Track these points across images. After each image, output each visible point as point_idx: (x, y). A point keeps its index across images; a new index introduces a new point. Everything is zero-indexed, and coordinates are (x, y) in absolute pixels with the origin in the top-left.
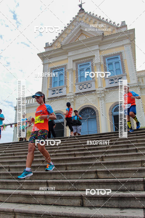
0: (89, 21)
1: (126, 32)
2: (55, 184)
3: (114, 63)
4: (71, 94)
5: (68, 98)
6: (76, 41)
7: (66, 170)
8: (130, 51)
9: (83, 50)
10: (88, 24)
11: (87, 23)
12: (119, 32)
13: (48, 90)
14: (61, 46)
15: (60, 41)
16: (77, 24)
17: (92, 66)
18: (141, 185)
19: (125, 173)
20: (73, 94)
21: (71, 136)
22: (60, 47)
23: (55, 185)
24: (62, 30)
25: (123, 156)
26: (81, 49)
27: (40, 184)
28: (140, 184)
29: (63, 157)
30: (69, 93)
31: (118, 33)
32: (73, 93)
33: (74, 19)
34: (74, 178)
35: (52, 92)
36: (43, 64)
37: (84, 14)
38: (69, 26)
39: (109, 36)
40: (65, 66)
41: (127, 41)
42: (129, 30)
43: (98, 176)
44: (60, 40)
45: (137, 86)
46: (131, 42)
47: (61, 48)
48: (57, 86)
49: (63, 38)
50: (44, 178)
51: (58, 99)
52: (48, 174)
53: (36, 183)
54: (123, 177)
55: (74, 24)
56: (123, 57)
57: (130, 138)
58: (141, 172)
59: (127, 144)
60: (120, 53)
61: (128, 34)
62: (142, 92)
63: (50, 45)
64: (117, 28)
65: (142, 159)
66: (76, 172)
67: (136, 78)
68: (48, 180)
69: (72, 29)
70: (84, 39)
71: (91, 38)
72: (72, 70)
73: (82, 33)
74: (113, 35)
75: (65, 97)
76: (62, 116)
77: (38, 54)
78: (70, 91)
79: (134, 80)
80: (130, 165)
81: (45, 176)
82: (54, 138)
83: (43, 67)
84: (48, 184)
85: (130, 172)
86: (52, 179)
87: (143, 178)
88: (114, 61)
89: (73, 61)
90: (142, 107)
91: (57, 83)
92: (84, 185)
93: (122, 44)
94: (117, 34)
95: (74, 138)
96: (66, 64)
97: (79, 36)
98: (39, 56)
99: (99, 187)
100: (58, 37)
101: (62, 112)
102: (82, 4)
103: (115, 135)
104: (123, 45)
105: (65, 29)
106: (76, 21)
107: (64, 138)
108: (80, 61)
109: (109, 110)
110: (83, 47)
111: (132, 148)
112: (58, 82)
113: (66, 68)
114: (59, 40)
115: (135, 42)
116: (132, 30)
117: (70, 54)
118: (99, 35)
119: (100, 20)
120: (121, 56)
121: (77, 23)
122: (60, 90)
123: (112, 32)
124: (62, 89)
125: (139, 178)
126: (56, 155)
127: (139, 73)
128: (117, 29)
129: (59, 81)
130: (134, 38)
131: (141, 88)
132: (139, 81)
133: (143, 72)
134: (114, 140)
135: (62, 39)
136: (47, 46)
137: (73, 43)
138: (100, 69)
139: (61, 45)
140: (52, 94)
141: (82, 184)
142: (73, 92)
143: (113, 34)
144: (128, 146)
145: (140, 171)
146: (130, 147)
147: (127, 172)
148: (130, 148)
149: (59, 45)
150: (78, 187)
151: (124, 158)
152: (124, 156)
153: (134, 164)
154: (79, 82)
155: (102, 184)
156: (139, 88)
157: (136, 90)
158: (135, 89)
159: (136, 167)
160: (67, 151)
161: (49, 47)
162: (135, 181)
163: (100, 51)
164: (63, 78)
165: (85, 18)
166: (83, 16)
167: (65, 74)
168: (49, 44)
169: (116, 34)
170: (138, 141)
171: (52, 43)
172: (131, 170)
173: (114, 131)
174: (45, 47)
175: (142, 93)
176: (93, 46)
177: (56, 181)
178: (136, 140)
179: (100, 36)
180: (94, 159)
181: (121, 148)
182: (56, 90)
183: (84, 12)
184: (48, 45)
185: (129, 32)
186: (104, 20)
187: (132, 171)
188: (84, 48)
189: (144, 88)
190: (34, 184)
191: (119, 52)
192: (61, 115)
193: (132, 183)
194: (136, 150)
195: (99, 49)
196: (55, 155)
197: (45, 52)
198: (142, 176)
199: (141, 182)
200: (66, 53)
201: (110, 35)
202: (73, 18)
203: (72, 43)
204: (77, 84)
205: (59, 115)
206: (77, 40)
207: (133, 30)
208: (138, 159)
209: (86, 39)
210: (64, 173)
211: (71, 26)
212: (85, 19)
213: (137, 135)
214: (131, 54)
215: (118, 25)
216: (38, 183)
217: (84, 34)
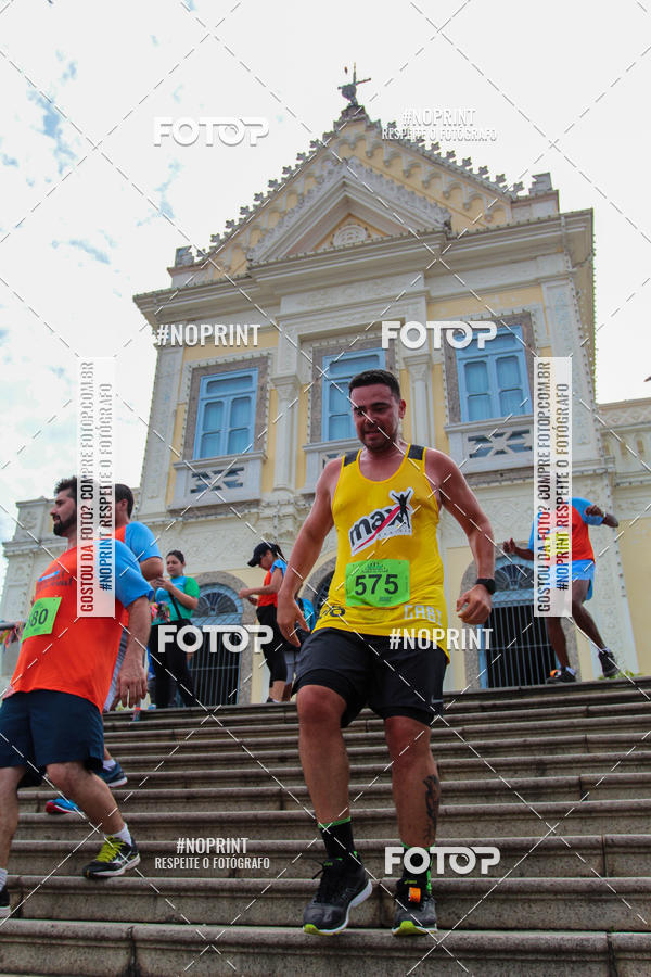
0: (385, 162)
1: (555, 220)
2: (174, 947)
3: (491, 362)
4: (283, 496)
5: (268, 512)
6: (319, 251)
7: (229, 877)
8: (571, 311)
9: (350, 291)
10: (381, 176)
11: (378, 169)
12: (523, 220)
13: (173, 471)
14: (249, 269)
15: (245, 245)
16: (330, 172)
17: (391, 368)
18: (595, 968)
19: (519, 906)
20: (292, 496)
21: (270, 700)
22: (243, 272)
23: (173, 955)
24: (256, 195)
25: (515, 817)
26: (344, 286)
27: (94, 944)
28: (589, 965)
29: (221, 806)
30: (276, 489)
31: (515, 223)
32: (292, 492)
33: (314, 149)
34: (267, 920)
35: (194, 482)
36: (159, 347)
37: (366, 131)
38: (291, 178)
39: (474, 234)
40: (262, 362)
41: (560, 264)
42: (567, 216)
43: (386, 911)
44: (243, 239)
45: (595, 476)
46: (575, 270)
47: (249, 277)
48: (219, 452)
49: (258, 232)
50: (118, 917)
51: (219, 517)
52: (139, 893)
53: (76, 937)
54: (509, 926)
55: (316, 170)
56: (536, 336)
57: (555, 728)
58: (600, 901)
59: (538, 757)
60: (525, 319)
61: (564, 230)
62: (620, 502)
63: (197, 260)
64: (515, 203)
65: (608, 835)
66: (281, 887)
67: (593, 436)
68: (138, 927)
69: (306, 193)
70: (357, 241)
71: (388, 241)
72: (295, 382)
73: (350, 215)
74: (492, 231)
75: (255, 510)
76: (233, 598)
77: (138, 300)
78: (279, 480)
79: (583, 443)
80: (548, 865)
81: (123, 902)
82: (188, 709)
83: (159, 361)
84: (138, 945)
85: (543, 900)
86: (158, 919)
87: (608, 931)
88: (494, 352)
89: (303, 340)
90: (621, 576)
91: (219, 437)
92: (314, 961)
93: (531, 278)
94: (510, 229)
95: (282, 715)
96: (265, 354)
97: (338, 227)
98: (139, 306)
99: (387, 970)
100: (236, 223)
101: (234, 578)
102: (355, 83)
103: (483, 709)
104: (537, 282)
105: (272, 189)
106: (327, 159)
107: (237, 709)
108: (333, 342)
109: (463, 584)
110: (349, 278)
111: (560, 778)
112: (224, 437)
113: (263, 373)
114: (241, 238)
115: (591, 268)
116: (581, 213)
117: (289, 306)
118: (429, 230)
119: (434, 162)
120: (525, 330)
121: (329, 165)
122: (232, 472)
123: (488, 218)
124: (242, 469)
125: (588, 930)
126: (190, 799)
127: (610, 413)
128: (512, 208)
129: (229, 429)
130: (591, 253)
131: (618, 485)
132: (606, 448)
133: (630, 411)
134: (477, 732)
135: (256, 236)
136: (183, 263)
137: (306, 257)
138: (427, 387)
139: (247, 264)
140: (193, 491)
141: (304, 952)
142: (292, 487)
143: (492, 226)
144: (541, 768)
145: (594, 896)
146: (552, 772)
147: (532, 897)
148: (551, 778)
149: (237, 263)
150: (285, 967)
151: (522, 826)
152: (522, 817)
153: (566, 859)
154: (325, 442)
155: (402, 955)
156: (606, 482)
157: (594, 492)
158: (586, 486)
159: (576, 876)
160: (246, 779)
161: (192, 266)
162: (569, 945)
163: (430, 301)
164: (247, 417)
165: (365, 147)
166: (361, 138)
167: (262, 399)
168: (195, 254)
169: (509, 227)
170: (593, 743)
171: (208, 250)
172: (548, 891)
173: (485, 688)
174: (172, 265)
175: (620, 506)
176: (398, 274)
177: (179, 932)
178: (580, 736)
179: (431, 233)
180: (373, 826)
181: (511, 773)
182: (211, 475)
183: (363, 119)
184: (186, 258)
185: (567, 224)
186: (455, 162)
187: (556, 893)
188: (357, 284)
189: (630, 483)
190: (65, 942)
191: (518, 311)
192: (228, 593)
193: (550, 958)
194: (581, 788)
195: (428, 292)
196: (182, 797)
197: (170, 291)
198: (603, 923)
199: (595, 952)
200: (271, 300)
201: (478, 232)
202: (313, 144)
203: (302, 255)
204: (313, 451)
205: (220, 594)
206: (326, 246)
207: (586, 216)
208: (588, 831)
209: (369, 244)
210: (223, 890)
211: (301, 179)
212: (367, 153)
213: (587, 710)
214: (575, 326)
215: (519, 187)
216: (86, 938)
217: (358, 218)
